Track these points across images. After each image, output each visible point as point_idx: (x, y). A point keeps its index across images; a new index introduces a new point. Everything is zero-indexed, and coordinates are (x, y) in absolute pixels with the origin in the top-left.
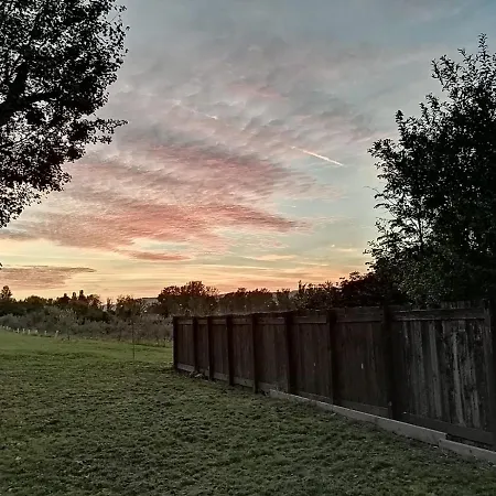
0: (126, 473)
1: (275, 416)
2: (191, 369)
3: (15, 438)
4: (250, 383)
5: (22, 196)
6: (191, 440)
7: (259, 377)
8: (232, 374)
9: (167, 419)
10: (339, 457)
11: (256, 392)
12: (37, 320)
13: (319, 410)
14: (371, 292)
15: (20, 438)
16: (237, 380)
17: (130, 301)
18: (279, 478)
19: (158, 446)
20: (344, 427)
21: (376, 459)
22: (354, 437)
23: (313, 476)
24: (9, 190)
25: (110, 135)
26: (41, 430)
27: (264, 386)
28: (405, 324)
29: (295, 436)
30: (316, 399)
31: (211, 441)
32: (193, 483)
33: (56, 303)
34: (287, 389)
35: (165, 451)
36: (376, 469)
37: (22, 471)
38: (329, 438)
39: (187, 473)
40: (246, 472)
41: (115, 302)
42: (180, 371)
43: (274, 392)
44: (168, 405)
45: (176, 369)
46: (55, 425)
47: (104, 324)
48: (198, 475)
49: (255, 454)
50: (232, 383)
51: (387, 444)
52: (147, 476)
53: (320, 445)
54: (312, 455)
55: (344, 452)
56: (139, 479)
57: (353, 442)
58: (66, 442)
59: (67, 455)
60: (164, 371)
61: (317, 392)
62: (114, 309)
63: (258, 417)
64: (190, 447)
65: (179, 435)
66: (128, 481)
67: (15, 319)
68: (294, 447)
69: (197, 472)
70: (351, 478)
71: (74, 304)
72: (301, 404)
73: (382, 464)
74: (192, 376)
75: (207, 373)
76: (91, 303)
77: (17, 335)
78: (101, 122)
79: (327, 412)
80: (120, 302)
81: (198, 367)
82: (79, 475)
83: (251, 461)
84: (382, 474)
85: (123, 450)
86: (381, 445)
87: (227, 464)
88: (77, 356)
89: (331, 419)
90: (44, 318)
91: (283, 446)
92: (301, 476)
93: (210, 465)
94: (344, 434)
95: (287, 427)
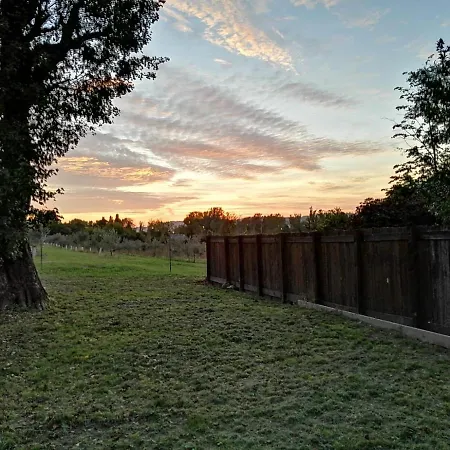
0: (187, 366)
1: (307, 322)
2: (224, 282)
3: (86, 335)
4: (279, 294)
5: (78, 128)
6: (238, 341)
7: (287, 290)
8: (261, 287)
9: (212, 323)
10: (373, 359)
11: (285, 302)
12: (83, 239)
13: (345, 318)
14: (389, 215)
15: (90, 335)
16: (266, 291)
17: (160, 224)
18: (322, 375)
19: (210, 345)
20: (371, 333)
21: (407, 361)
22: (382, 342)
23: (351, 374)
24: (68, 123)
25: (154, 72)
26: (108, 329)
27: (292, 297)
28: (432, 243)
29: (329, 340)
30: (342, 309)
31: (255, 342)
32: (246, 377)
33: (95, 225)
34: (314, 300)
35: (217, 349)
36: (409, 370)
37: (99, 362)
38: (359, 343)
39: (239, 368)
40: (292, 369)
41: (146, 225)
42: (213, 283)
43: (301, 303)
44: (211, 311)
45: (209, 281)
46: (117, 326)
47: (140, 243)
48: (249, 370)
49: (295, 355)
50: (262, 294)
51: (414, 349)
52: (205, 369)
53: (353, 348)
54: (347, 356)
55: (376, 355)
56: (199, 371)
57: (382, 347)
58: (130, 339)
59: (134, 350)
60: (199, 282)
61: (343, 303)
62: (146, 231)
63: (292, 323)
64: (238, 347)
65: (226, 337)
66: (190, 373)
67: (63, 238)
68: (330, 349)
69: (248, 367)
70: (387, 377)
71: (112, 225)
72: (329, 313)
73: (413, 366)
74: (225, 288)
75: (238, 286)
76: (126, 225)
77: (65, 251)
78: (147, 59)
79: (353, 320)
80: (151, 225)
81: (229, 280)
82: (148, 366)
83: (294, 360)
84: (415, 374)
85: (181, 347)
86: (408, 349)
87: (273, 362)
88: (122, 269)
89: (358, 327)
90: (89, 237)
91: (319, 348)
92: (341, 374)
93: (259, 362)
94: (372, 339)
95: (319, 332)
